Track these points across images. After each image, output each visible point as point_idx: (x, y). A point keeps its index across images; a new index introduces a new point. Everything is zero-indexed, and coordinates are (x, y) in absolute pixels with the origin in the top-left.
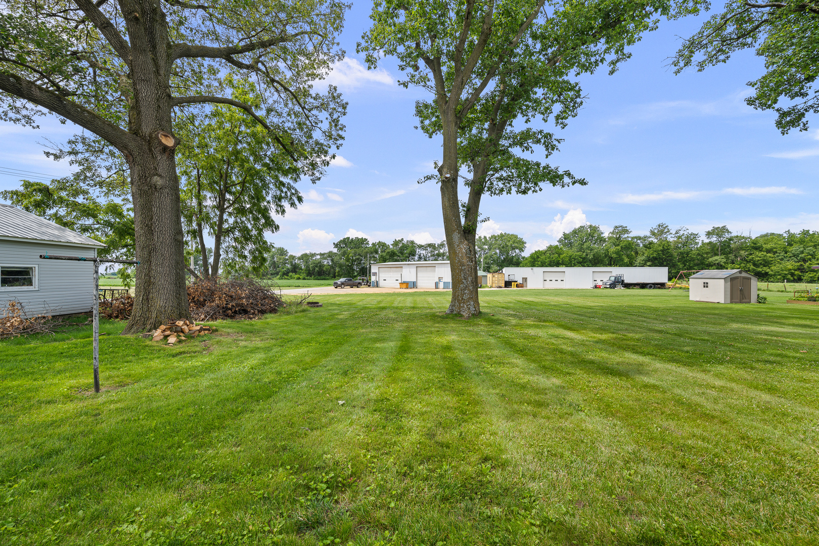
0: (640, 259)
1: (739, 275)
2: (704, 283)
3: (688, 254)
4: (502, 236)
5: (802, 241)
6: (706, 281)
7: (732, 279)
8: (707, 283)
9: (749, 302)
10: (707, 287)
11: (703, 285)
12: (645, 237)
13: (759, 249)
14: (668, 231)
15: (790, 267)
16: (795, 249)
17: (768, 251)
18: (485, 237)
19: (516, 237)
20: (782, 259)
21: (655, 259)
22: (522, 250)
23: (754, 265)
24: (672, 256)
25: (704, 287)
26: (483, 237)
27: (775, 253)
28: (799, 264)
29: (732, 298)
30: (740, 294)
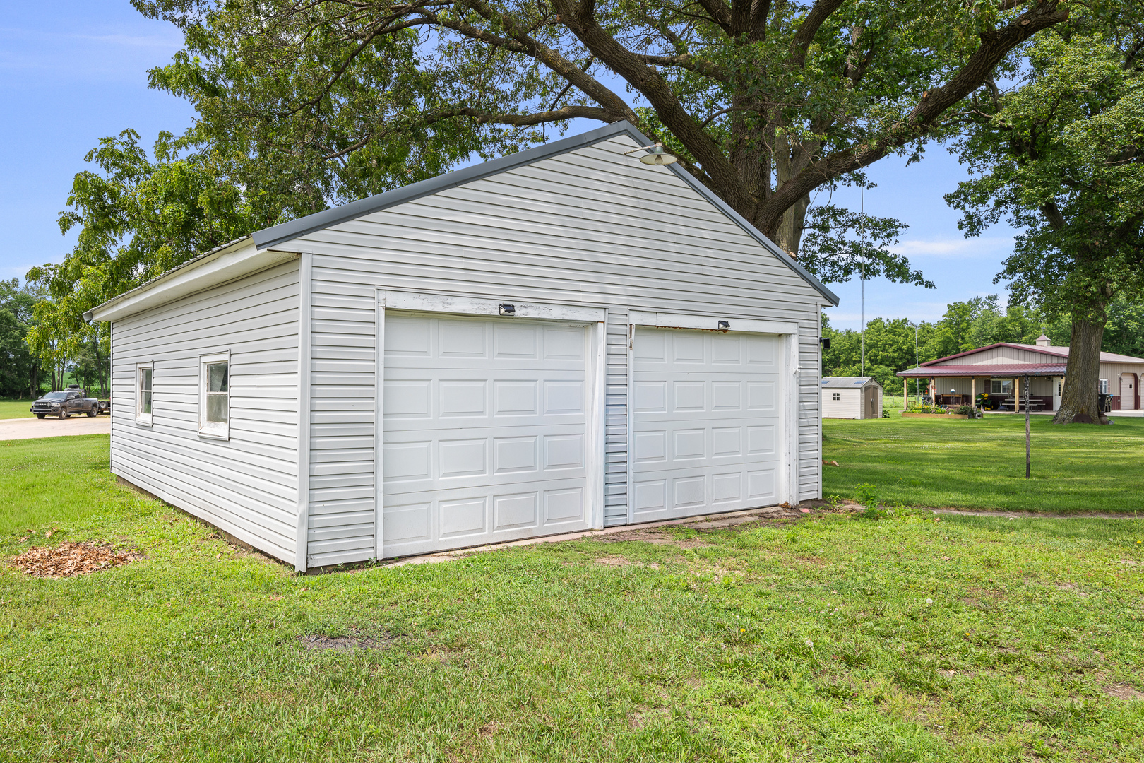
1: (870, 384)
2: (834, 394)
6: (836, 391)
7: (867, 388)
8: (838, 394)
9: (877, 417)
10: (838, 399)
11: (832, 396)
25: (834, 399)
29: (866, 413)
30: (870, 407)
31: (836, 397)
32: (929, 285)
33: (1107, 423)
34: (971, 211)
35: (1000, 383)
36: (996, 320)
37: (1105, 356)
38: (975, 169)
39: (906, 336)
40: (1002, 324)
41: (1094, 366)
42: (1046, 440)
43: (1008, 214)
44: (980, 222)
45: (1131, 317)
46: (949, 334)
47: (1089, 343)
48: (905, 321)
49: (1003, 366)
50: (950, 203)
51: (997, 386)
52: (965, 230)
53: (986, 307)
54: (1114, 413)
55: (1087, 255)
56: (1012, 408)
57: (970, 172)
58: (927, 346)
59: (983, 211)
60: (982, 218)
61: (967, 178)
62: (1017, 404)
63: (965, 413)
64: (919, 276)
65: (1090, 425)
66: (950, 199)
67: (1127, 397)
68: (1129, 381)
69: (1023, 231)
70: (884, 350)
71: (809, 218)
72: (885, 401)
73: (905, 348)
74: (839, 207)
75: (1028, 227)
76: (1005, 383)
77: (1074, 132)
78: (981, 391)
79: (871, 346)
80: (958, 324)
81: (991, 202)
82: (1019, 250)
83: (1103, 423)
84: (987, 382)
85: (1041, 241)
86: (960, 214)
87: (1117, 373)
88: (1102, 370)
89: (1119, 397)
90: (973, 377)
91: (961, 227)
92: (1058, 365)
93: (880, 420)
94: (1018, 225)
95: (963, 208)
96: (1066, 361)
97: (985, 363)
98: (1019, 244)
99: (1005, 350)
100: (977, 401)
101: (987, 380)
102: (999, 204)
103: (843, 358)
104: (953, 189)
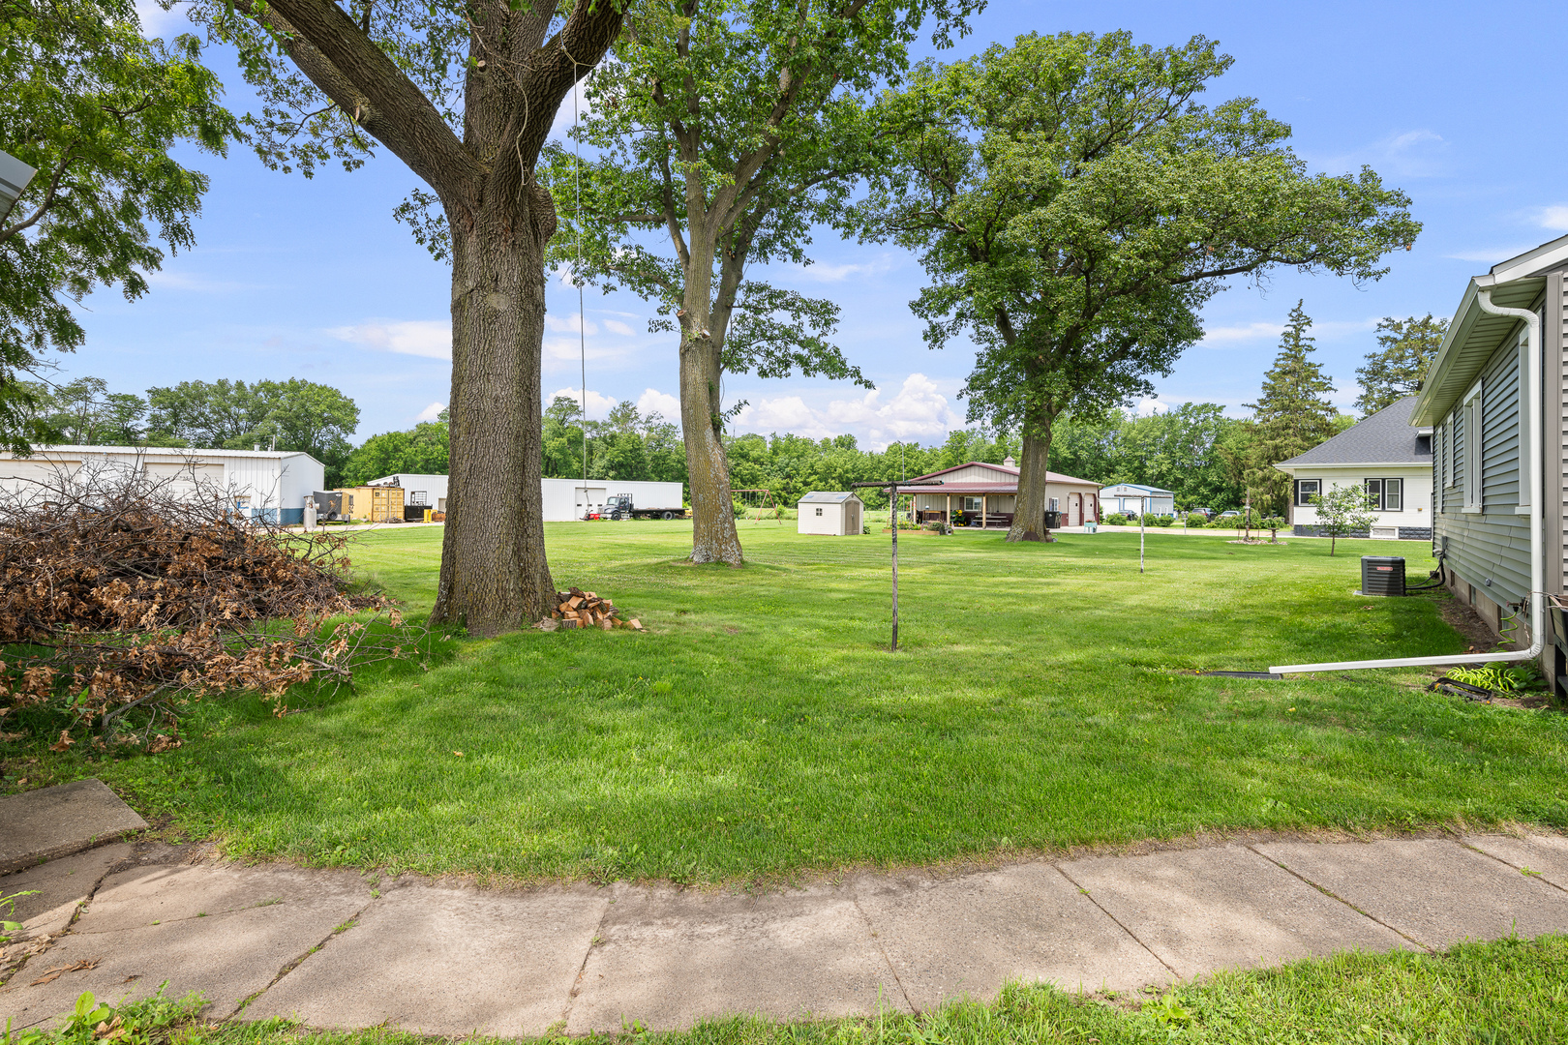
0: (599, 464)
1: (851, 499)
2: (817, 510)
3: (664, 458)
4: (295, 387)
5: (787, 450)
6: (819, 506)
7: (848, 504)
8: (821, 510)
9: (857, 534)
10: (821, 514)
11: (815, 512)
12: (604, 424)
13: (745, 456)
14: (637, 418)
15: (778, 486)
16: (782, 459)
17: (756, 461)
18: (240, 385)
19: (336, 394)
20: (769, 474)
21: (621, 465)
22: (349, 428)
23: (742, 481)
24: (643, 461)
25: (817, 514)
26: (233, 383)
27: (762, 464)
28: (785, 481)
29: (847, 530)
30: (851, 523)
31: (819, 512)
32: (869, 385)
33: (1052, 540)
34: (935, 321)
35: (972, 500)
36: (988, 446)
37: (1050, 476)
38: (938, 278)
39: (917, 458)
40: (991, 451)
41: (1040, 485)
42: (989, 563)
43: (968, 329)
44: (942, 334)
45: (1082, 448)
46: (950, 458)
47: (1037, 461)
48: (917, 445)
49: (970, 484)
50: (915, 312)
51: (970, 503)
52: (929, 342)
53: (980, 436)
54: (1063, 529)
55: (1034, 369)
56: (980, 524)
57: (935, 282)
58: (933, 468)
59: (945, 320)
60: (945, 329)
61: (928, 284)
62: (984, 521)
63: (937, 529)
64: (857, 372)
65: (1037, 543)
66: (915, 307)
67: (1074, 517)
68: (1075, 500)
69: (982, 348)
70: (899, 470)
71: (740, 295)
72: (866, 517)
73: (916, 469)
74: (776, 287)
75: (987, 344)
76: (976, 500)
77: (1017, 229)
78: (956, 507)
79: (889, 467)
80: (957, 449)
81: (953, 311)
82: (981, 367)
83: (1048, 541)
84: (962, 499)
85: (998, 357)
86: (924, 325)
87: (1066, 492)
88: (1048, 489)
89: (1067, 515)
90: (948, 494)
91: (926, 337)
92: (1010, 484)
93: (861, 537)
94: (979, 341)
95: (926, 317)
96: (1017, 480)
97: (960, 481)
98: (979, 361)
99: (977, 468)
100: (951, 518)
101: (962, 497)
102: (961, 315)
103: (866, 476)
104: (917, 297)
